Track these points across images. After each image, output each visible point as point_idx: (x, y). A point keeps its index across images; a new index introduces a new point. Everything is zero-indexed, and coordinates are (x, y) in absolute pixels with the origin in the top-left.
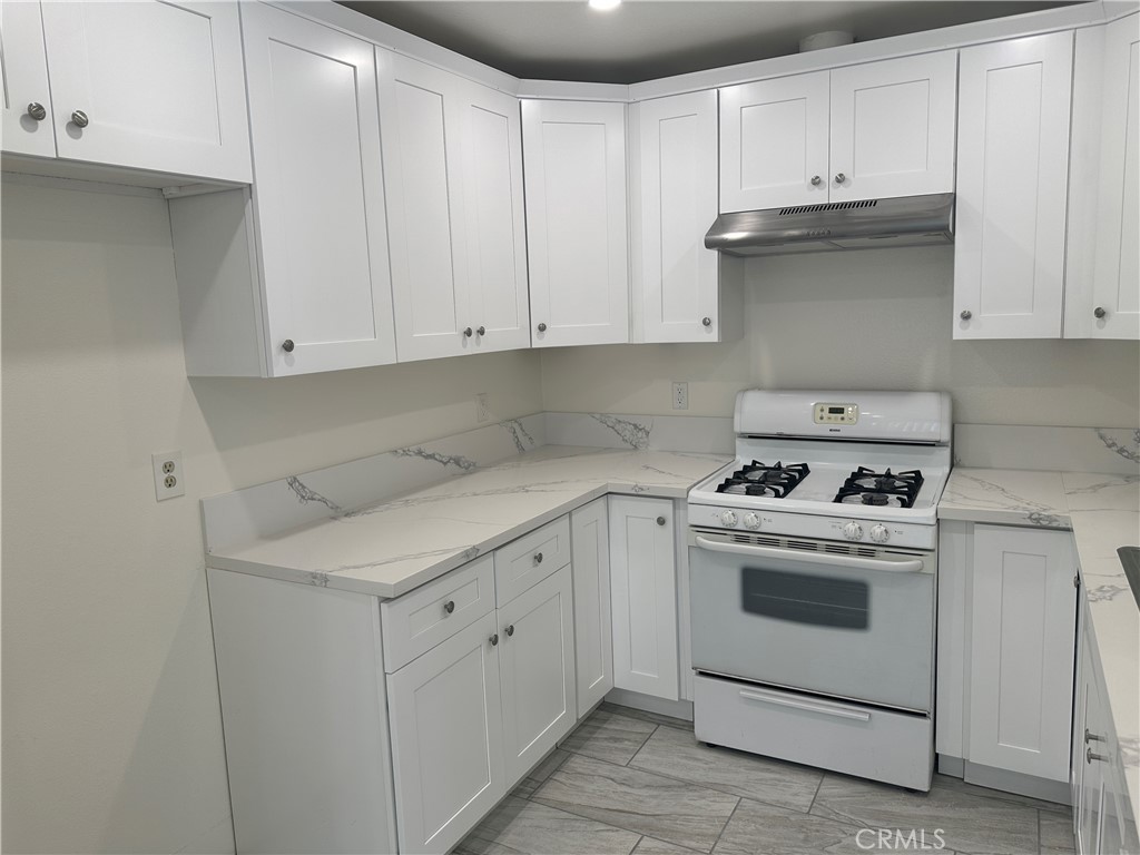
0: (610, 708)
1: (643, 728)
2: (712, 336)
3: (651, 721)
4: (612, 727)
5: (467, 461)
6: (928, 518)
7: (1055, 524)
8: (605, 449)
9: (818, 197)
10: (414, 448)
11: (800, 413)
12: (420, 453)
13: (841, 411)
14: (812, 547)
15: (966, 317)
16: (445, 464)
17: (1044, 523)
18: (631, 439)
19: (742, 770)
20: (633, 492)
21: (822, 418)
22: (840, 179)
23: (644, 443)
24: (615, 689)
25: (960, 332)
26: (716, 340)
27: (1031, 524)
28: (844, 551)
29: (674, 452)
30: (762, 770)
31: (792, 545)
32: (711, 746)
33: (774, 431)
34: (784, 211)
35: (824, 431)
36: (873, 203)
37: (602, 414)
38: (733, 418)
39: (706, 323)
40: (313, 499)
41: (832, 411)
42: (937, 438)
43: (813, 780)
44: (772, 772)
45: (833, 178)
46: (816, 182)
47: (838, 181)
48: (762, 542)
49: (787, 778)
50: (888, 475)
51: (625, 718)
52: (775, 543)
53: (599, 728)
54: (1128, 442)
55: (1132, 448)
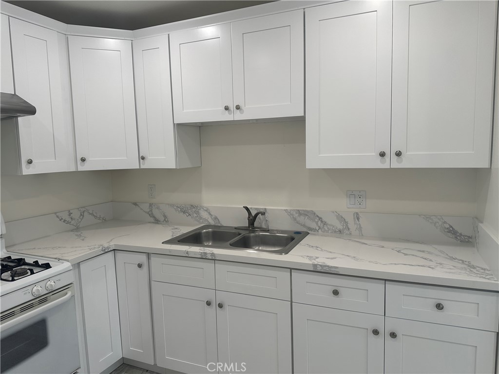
15: (30, 162)
17: (106, 251)
25: (26, 171)
54: (65, 216)
55: (68, 219)
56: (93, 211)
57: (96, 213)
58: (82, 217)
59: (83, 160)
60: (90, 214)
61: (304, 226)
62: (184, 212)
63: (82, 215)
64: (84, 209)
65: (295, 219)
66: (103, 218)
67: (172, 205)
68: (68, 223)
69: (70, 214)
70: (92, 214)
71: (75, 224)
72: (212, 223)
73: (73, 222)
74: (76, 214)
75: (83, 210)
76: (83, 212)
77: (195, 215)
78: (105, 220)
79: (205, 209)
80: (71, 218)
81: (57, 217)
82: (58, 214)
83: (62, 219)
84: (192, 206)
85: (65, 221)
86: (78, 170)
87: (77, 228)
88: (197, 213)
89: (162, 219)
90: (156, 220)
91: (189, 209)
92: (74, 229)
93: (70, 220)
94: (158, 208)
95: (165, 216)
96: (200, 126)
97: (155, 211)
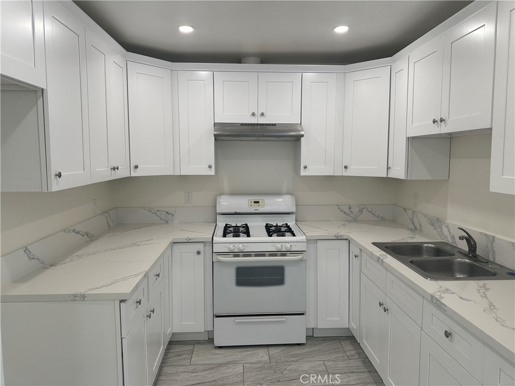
0: (174, 343)
1: (189, 348)
2: (212, 172)
3: (190, 344)
4: (174, 351)
5: (91, 234)
6: (303, 240)
7: (342, 238)
8: (152, 224)
9: (254, 121)
10: (72, 228)
11: (242, 204)
12: (74, 231)
13: (258, 202)
14: (264, 255)
15: (305, 167)
16: (83, 236)
17: (339, 238)
18: (164, 219)
19: (237, 353)
20: (186, 241)
21: (251, 205)
22: (262, 114)
23: (171, 220)
24: (174, 334)
25: (303, 173)
26: (214, 174)
27: (335, 238)
28: (275, 255)
29: (186, 223)
30: (245, 351)
31: (256, 255)
32: (221, 347)
33: (233, 211)
34: (242, 124)
35: (253, 211)
36: (275, 125)
37: (149, 208)
38: (216, 207)
39: (210, 167)
40: (34, 259)
41: (255, 202)
42: (292, 211)
43: (265, 350)
44: (249, 351)
45: (260, 113)
46: (253, 114)
47: (262, 115)
48: (244, 256)
49: (256, 352)
50: (277, 226)
51: (178, 346)
52: (250, 256)
53: (168, 353)
54: (346, 210)
55: (348, 211)
56: (372, 209)
57: (375, 212)
58: (360, 212)
60: (369, 211)
62: (432, 225)
63: (361, 211)
64: (363, 207)
66: (382, 218)
67: (425, 216)
68: (347, 214)
69: (350, 208)
70: (371, 212)
71: (354, 217)
72: (450, 241)
73: (352, 215)
74: (355, 210)
75: (361, 207)
76: (363, 209)
77: (439, 230)
78: (383, 219)
79: (446, 225)
80: (351, 212)
81: (339, 208)
82: (339, 206)
83: (343, 211)
84: (438, 219)
85: (345, 213)
86: (344, 175)
87: (355, 220)
88: (441, 228)
89: (418, 228)
90: (416, 228)
91: (436, 222)
92: (352, 221)
93: (349, 213)
94: (417, 216)
95: (420, 225)
96: (450, 137)
97: (415, 220)
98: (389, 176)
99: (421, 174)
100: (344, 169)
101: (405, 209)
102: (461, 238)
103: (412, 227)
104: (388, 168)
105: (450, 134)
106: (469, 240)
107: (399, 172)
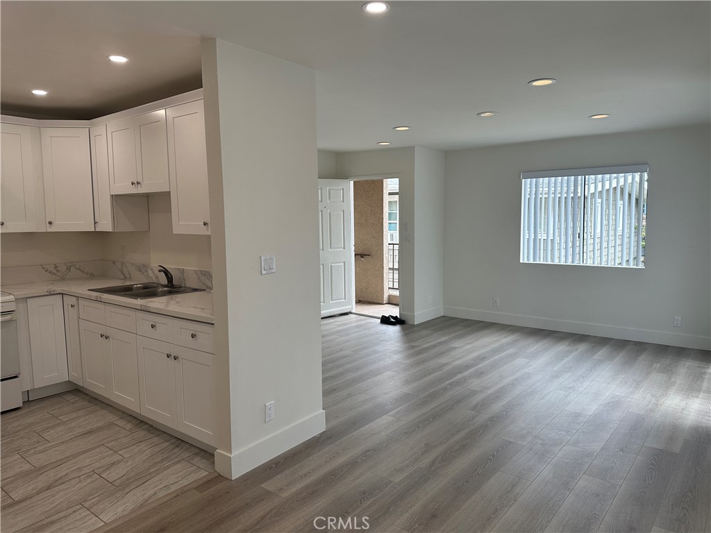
6: (11, 299)
7: (55, 293)
15: (2, 224)
17: (52, 293)
27: (48, 294)
54: (52, 268)
55: (53, 270)
56: (80, 266)
57: (84, 269)
58: (68, 271)
59: (50, 223)
60: (77, 269)
61: (204, 284)
62: (140, 270)
63: (68, 269)
64: (71, 264)
65: (199, 278)
66: (91, 274)
67: (133, 264)
68: (54, 274)
69: (56, 267)
70: (79, 269)
71: (61, 276)
72: (155, 281)
73: (58, 274)
74: (62, 268)
75: (69, 265)
76: (70, 267)
78: (93, 276)
79: (150, 268)
81: (43, 268)
82: (43, 266)
83: (48, 270)
85: (50, 272)
86: (48, 231)
87: (63, 279)
88: (147, 271)
89: (128, 277)
90: (125, 277)
91: (143, 268)
92: (60, 280)
93: (56, 272)
94: (126, 267)
95: (129, 273)
96: (147, 196)
97: (125, 270)
98: (97, 230)
99: (126, 226)
100: (48, 225)
101: (114, 263)
102: (160, 271)
103: (123, 277)
104: (95, 223)
105: (147, 193)
106: (166, 272)
107: (106, 225)
